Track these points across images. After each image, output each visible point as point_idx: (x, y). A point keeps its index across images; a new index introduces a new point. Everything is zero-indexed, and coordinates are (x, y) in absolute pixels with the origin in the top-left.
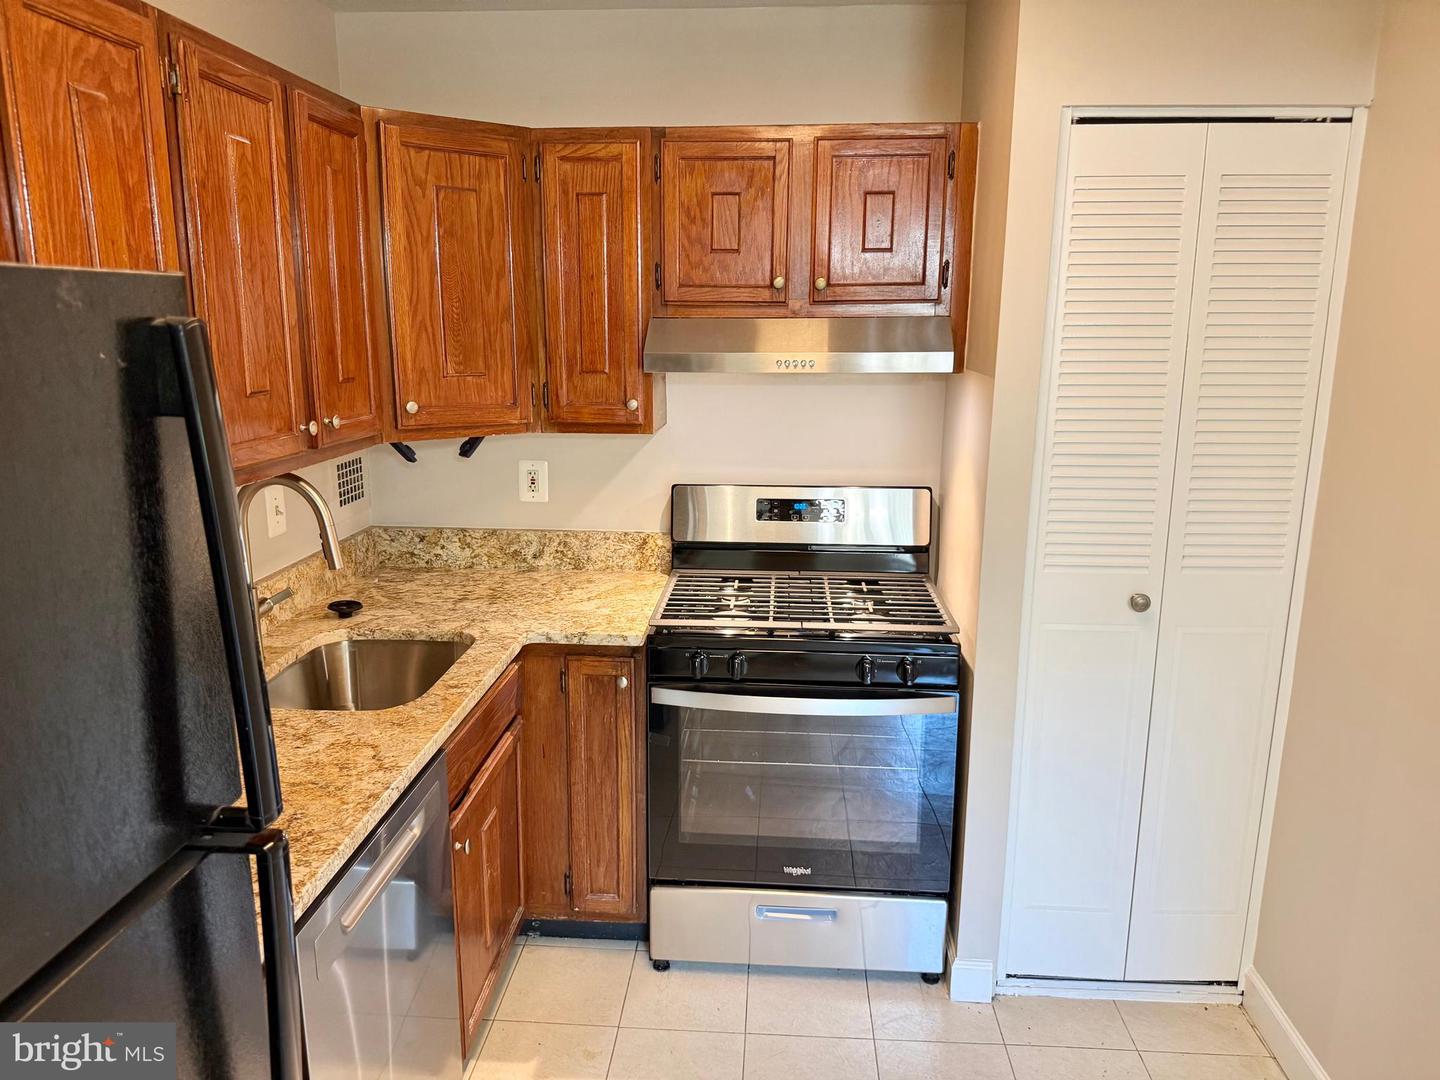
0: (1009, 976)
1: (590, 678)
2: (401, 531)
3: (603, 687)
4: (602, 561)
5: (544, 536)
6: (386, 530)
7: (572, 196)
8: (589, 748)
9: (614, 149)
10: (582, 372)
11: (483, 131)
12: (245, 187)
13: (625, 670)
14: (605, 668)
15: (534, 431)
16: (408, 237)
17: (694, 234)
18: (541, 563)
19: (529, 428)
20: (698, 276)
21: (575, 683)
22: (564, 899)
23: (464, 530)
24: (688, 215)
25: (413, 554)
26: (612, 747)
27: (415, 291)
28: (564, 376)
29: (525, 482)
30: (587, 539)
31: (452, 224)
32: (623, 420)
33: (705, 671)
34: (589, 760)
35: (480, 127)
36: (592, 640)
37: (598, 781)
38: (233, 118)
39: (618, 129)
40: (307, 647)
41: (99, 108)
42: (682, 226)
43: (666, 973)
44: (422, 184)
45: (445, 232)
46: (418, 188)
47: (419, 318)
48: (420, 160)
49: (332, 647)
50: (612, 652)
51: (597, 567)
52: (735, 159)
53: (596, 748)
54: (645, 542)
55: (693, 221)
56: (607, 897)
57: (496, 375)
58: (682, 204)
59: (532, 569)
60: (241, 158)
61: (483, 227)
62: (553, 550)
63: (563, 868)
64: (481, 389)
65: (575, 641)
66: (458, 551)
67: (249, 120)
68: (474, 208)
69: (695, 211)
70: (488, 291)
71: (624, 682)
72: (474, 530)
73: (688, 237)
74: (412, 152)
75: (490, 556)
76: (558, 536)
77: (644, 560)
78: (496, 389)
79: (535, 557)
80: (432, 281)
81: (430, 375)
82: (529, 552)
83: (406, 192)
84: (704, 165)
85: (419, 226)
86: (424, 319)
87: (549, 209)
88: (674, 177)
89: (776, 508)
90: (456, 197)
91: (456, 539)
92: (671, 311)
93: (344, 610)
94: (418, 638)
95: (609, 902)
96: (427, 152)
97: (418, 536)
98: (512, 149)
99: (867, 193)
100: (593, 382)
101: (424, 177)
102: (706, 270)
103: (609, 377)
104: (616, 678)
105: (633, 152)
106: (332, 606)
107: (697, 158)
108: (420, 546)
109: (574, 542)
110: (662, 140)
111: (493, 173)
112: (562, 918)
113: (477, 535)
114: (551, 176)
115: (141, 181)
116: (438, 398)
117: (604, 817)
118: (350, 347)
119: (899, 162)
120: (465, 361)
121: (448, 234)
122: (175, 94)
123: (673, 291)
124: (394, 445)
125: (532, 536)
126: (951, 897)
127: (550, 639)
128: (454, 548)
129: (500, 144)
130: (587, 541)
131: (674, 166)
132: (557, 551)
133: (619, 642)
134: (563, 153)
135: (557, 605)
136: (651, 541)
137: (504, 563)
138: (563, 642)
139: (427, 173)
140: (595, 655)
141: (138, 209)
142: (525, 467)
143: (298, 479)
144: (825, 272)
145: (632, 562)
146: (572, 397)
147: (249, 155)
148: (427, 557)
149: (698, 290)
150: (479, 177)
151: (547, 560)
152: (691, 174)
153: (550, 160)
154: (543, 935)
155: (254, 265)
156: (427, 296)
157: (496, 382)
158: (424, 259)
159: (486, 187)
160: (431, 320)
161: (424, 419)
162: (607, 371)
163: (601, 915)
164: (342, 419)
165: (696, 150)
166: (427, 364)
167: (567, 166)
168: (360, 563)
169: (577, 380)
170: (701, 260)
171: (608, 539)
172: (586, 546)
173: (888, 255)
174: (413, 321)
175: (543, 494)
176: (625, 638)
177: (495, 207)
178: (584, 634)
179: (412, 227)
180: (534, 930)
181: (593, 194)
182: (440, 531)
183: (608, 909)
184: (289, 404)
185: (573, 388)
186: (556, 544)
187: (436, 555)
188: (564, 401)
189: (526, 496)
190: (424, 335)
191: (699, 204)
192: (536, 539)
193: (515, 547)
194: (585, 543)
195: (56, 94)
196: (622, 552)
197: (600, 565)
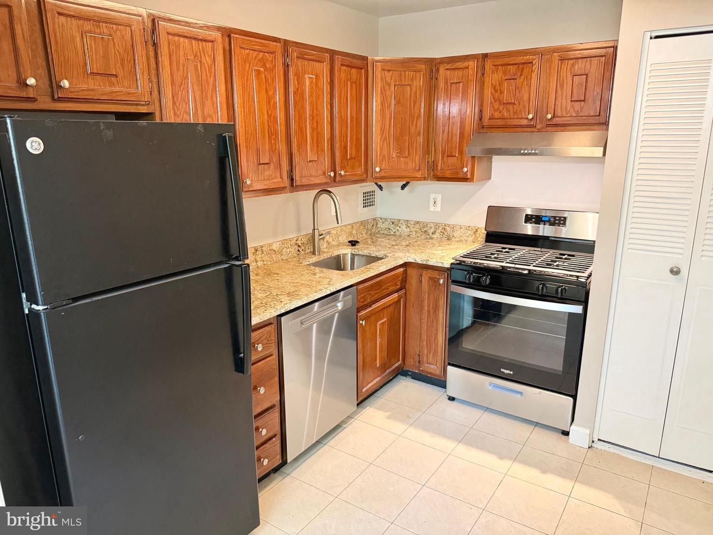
0: (599, 440)
1: (431, 278)
2: (386, 220)
3: (434, 281)
4: (459, 237)
5: (437, 225)
6: (381, 219)
7: (449, 84)
8: (429, 306)
9: (466, 64)
10: (448, 156)
11: (415, 61)
12: (312, 92)
13: (443, 277)
14: (435, 274)
15: (427, 180)
16: (382, 104)
17: (496, 97)
18: (434, 236)
19: (425, 179)
20: (497, 115)
21: (425, 280)
22: (418, 364)
23: (408, 221)
24: (495, 88)
25: (389, 229)
26: (436, 308)
27: (383, 126)
28: (440, 158)
29: (432, 202)
30: (453, 227)
31: (399, 99)
32: (461, 176)
33: (471, 280)
34: (429, 311)
35: (414, 60)
36: (431, 263)
37: (431, 320)
38: (309, 70)
39: (469, 56)
40: (336, 253)
41: (261, 73)
42: (492, 94)
43: (452, 402)
44: (389, 85)
45: (396, 102)
46: (387, 86)
47: (384, 136)
48: (388, 75)
49: (344, 255)
50: (440, 269)
51: (456, 240)
52: (516, 64)
53: (431, 307)
54: (477, 231)
55: (496, 91)
56: (432, 366)
57: (413, 158)
58: (492, 85)
59: (431, 238)
60: (311, 82)
61: (412, 99)
63: (418, 352)
64: (406, 164)
65: (424, 263)
66: (405, 229)
67: (316, 69)
68: (409, 93)
69: (498, 87)
70: (412, 125)
71: (441, 281)
72: (411, 221)
73: (494, 98)
74: (386, 72)
75: (416, 232)
76: (442, 225)
77: (476, 238)
78: (412, 163)
79: (433, 234)
80: (390, 121)
81: (387, 158)
82: (431, 231)
83: (383, 88)
84: (502, 68)
85: (387, 101)
86: (386, 136)
87: (440, 90)
88: (490, 73)
89: (533, 218)
90: (402, 88)
91: (404, 224)
92: (485, 130)
93: (353, 243)
94: (372, 255)
95: (433, 368)
96: (392, 72)
97: (392, 222)
98: (427, 67)
99: (574, 75)
100: (452, 160)
101: (390, 81)
102: (500, 112)
103: (457, 159)
104: (439, 279)
105: (472, 64)
106: (349, 242)
107: (500, 65)
108: (392, 226)
109: (448, 229)
110: (486, 59)
111: (418, 77)
112: (416, 371)
113: (412, 223)
114: (441, 76)
115: (274, 94)
116: (389, 166)
117: (433, 335)
118: (354, 147)
119: (591, 60)
120: (401, 151)
121: (398, 102)
122: (288, 65)
123: (486, 122)
124: (375, 183)
125: (432, 225)
126: (575, 397)
127: (416, 261)
128: (404, 227)
129: (420, 66)
131: (490, 69)
132: (441, 232)
133: (440, 265)
134: (446, 68)
135: (428, 251)
136: (479, 231)
137: (421, 235)
138: (420, 262)
139: (391, 79)
140: (433, 269)
141: (272, 102)
142: (433, 196)
143: (330, 192)
144: (553, 111)
145: (471, 239)
146: (443, 165)
147: (314, 82)
148: (394, 231)
149: (497, 120)
150: (412, 80)
151: (437, 235)
152: (497, 72)
153: (442, 70)
154: (413, 378)
155: (313, 118)
156: (388, 127)
157: (412, 160)
158: (387, 113)
159: (415, 83)
160: (389, 137)
161: (383, 174)
162: (457, 155)
163: (430, 373)
164: (345, 172)
165: (499, 61)
166: (386, 153)
167: (448, 72)
168: (369, 230)
169: (445, 159)
170: (499, 108)
171: (462, 228)
172: (453, 231)
173: (583, 103)
174: (382, 136)
175: (438, 208)
176: (443, 263)
177: (418, 90)
178: (428, 260)
179: (384, 101)
180: (409, 375)
181: (457, 83)
182: (399, 220)
183: (432, 371)
184: (325, 165)
185: (443, 163)
186: (441, 229)
187: (397, 230)
188: (439, 168)
189: (432, 208)
190: (386, 142)
191: (499, 84)
192: (433, 226)
193: (426, 229)
194: (452, 229)
195: (248, 71)
196: (467, 235)
197: (458, 239)
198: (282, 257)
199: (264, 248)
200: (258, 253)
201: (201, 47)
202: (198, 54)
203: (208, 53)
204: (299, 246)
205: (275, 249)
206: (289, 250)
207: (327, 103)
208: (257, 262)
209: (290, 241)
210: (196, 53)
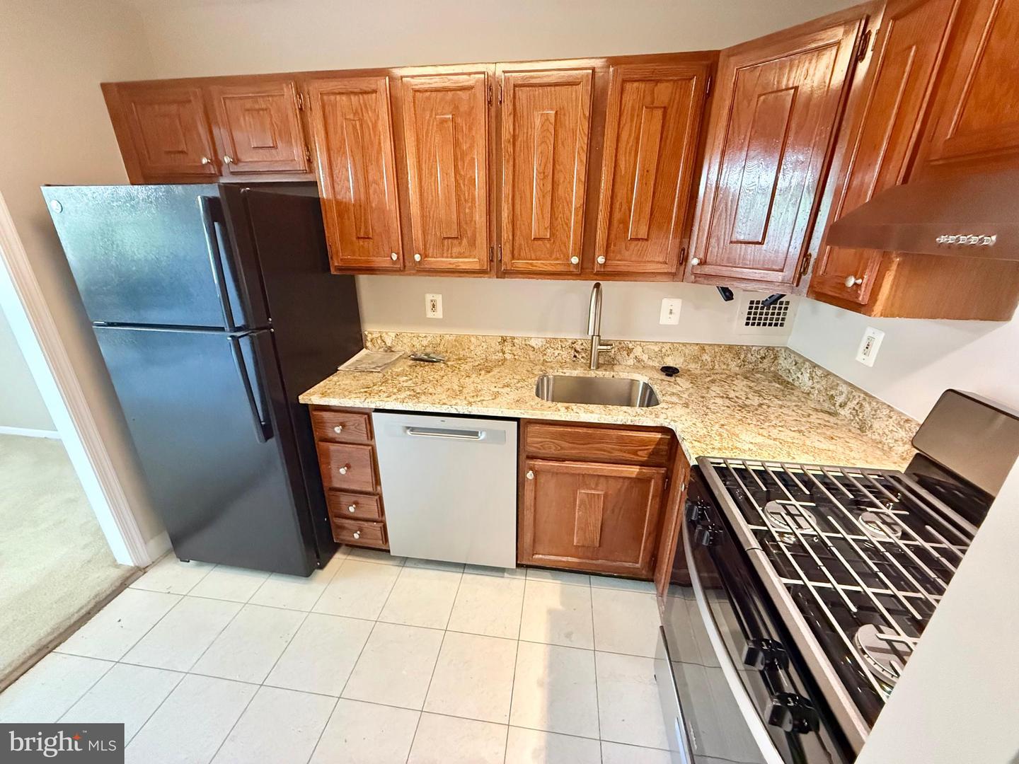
2: (790, 354)
4: (879, 434)
5: (851, 393)
6: (785, 350)
11: (823, 26)
15: (799, 295)
18: (842, 412)
30: (878, 407)
31: (765, 124)
32: (847, 296)
35: (824, 22)
38: (544, 102)
41: (446, 122)
44: (750, 98)
45: (757, 132)
47: (723, 201)
48: (750, 77)
51: (874, 437)
59: (836, 414)
60: (545, 121)
61: (796, 119)
62: (853, 406)
65: (680, 441)
66: (807, 380)
67: (560, 98)
68: (789, 105)
72: (819, 367)
74: (747, 72)
75: (819, 392)
76: (860, 397)
79: (840, 406)
81: (720, 243)
82: (840, 400)
83: (735, 108)
86: (725, 202)
91: (809, 370)
93: (670, 372)
101: (752, 90)
106: (664, 368)
108: (794, 367)
109: (868, 406)
116: (722, 257)
121: (760, 132)
125: (845, 388)
127: (676, 431)
128: (806, 376)
129: (831, 31)
130: (876, 411)
132: (854, 409)
134: (897, 11)
137: (824, 401)
139: (756, 85)
146: (828, 266)
151: (845, 412)
160: (731, 202)
161: (707, 270)
166: (720, 233)
167: (897, 25)
171: (891, 418)
172: (873, 415)
175: (870, 360)
177: (815, 97)
182: (805, 361)
184: (569, 247)
186: (856, 402)
187: (798, 378)
188: (821, 271)
189: (860, 357)
190: (724, 212)
192: (846, 392)
193: (833, 392)
194: (873, 412)
195: (429, 120)
196: (897, 436)
197: (876, 437)
198: (545, 357)
199: (516, 341)
200: (506, 343)
201: (361, 101)
202: (359, 111)
203: (371, 108)
204: (577, 352)
205: (534, 345)
206: (557, 352)
207: (581, 151)
208: (504, 353)
209: (561, 341)
210: (356, 110)
